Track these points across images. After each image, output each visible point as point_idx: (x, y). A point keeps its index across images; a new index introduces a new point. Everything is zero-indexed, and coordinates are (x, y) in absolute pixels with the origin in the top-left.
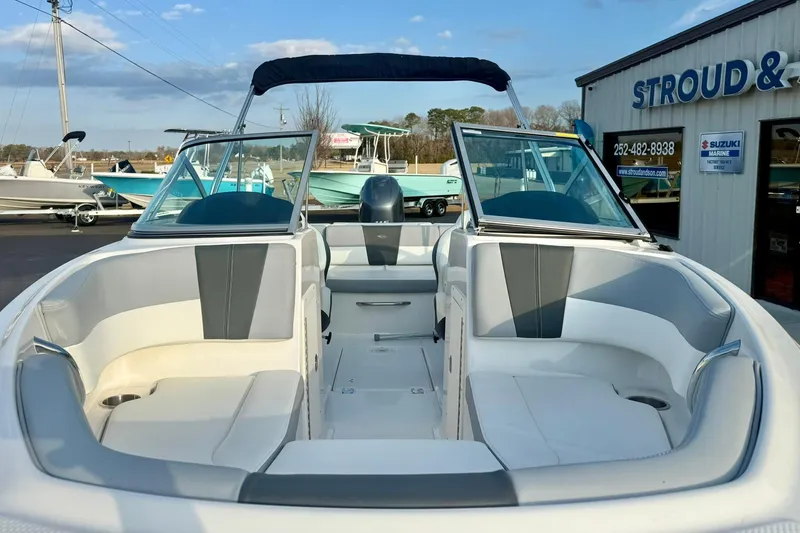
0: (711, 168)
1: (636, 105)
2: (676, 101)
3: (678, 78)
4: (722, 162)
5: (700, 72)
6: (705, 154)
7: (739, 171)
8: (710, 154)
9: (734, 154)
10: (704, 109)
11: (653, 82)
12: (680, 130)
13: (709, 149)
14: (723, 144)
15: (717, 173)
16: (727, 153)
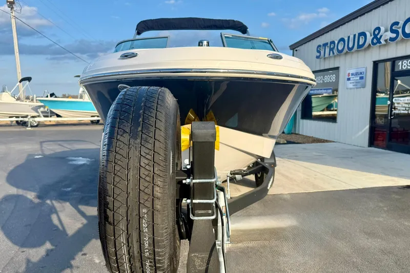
0: (351, 86)
1: (318, 57)
2: (335, 54)
3: (336, 42)
4: (356, 83)
5: (346, 39)
6: (349, 79)
7: (364, 86)
8: (351, 79)
9: (361, 78)
10: (348, 57)
11: (325, 45)
12: (337, 68)
13: (350, 77)
14: (357, 74)
15: (354, 88)
16: (358, 78)
